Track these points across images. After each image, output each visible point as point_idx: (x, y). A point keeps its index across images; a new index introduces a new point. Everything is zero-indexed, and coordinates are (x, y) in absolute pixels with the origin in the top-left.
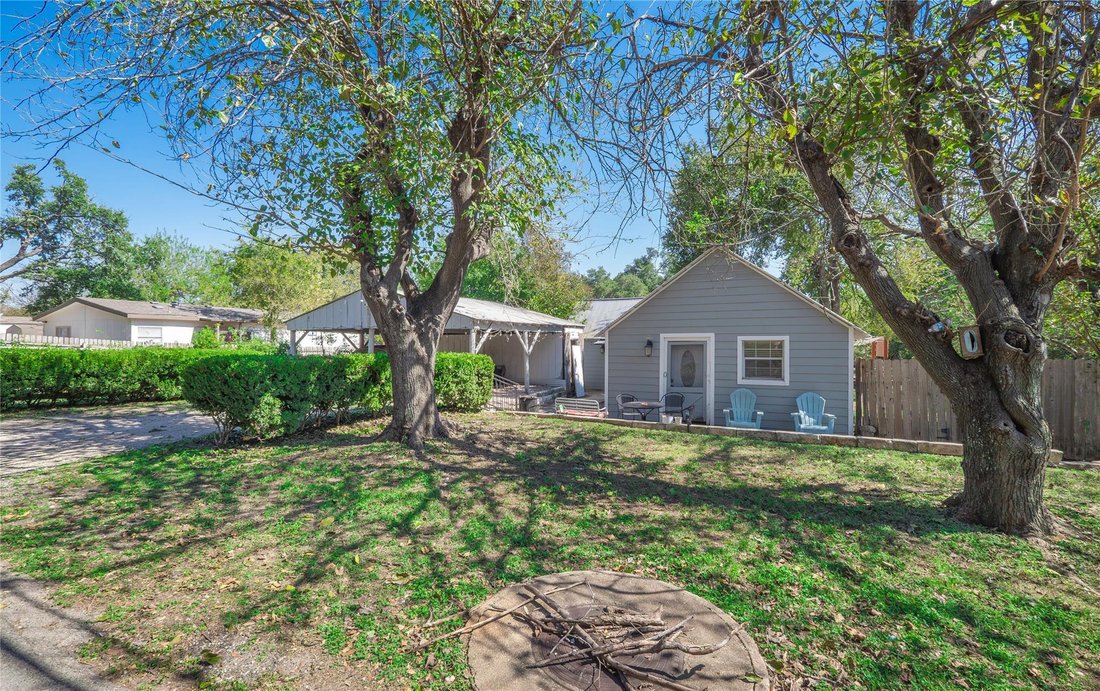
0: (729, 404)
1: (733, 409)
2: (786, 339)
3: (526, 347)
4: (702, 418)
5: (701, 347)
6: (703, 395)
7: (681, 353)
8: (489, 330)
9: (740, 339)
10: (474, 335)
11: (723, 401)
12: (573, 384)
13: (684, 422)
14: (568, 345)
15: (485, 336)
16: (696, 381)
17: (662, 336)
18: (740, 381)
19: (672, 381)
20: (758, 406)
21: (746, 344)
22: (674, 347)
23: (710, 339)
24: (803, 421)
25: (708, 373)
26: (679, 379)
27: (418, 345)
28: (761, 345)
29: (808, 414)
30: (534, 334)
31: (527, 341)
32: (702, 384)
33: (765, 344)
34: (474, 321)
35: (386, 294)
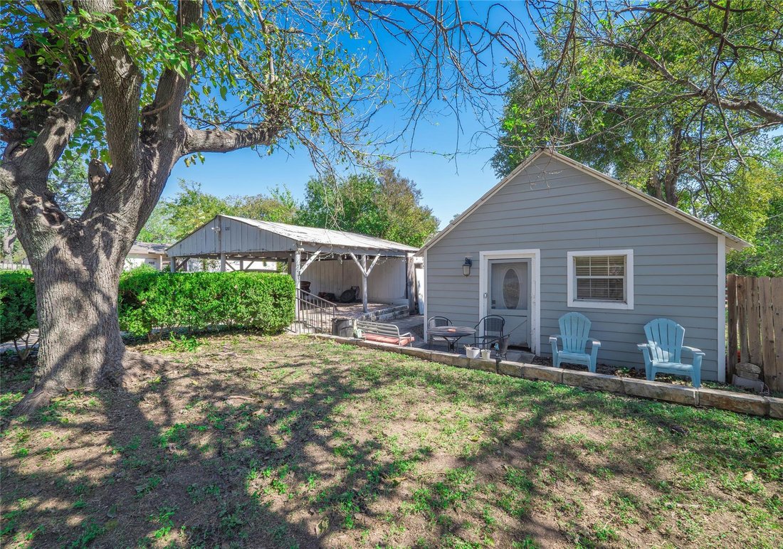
0: (556, 330)
1: (563, 336)
2: (629, 253)
3: (363, 270)
4: (527, 344)
5: (525, 264)
6: (527, 318)
7: (503, 273)
8: (318, 253)
9: (571, 255)
10: (298, 257)
11: (550, 327)
12: (417, 304)
13: (492, 356)
14: (412, 269)
15: (313, 258)
16: (520, 303)
17: (482, 253)
18: (571, 304)
19: (493, 302)
20: (594, 333)
21: (579, 261)
22: (495, 266)
23: (535, 256)
24: (654, 354)
25: (532, 296)
26: (501, 299)
27: (66, 254)
28: (596, 261)
29: (660, 344)
30: (372, 258)
31: (365, 265)
32: (526, 306)
33: (603, 261)
34: (297, 243)
35: (12, 178)
